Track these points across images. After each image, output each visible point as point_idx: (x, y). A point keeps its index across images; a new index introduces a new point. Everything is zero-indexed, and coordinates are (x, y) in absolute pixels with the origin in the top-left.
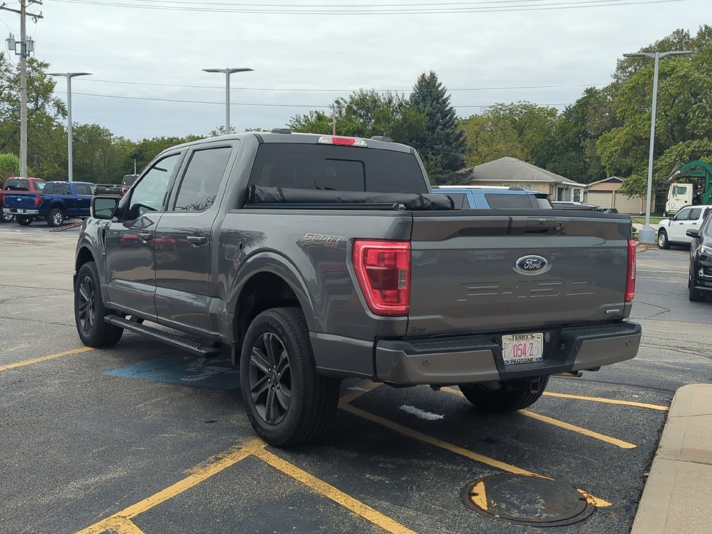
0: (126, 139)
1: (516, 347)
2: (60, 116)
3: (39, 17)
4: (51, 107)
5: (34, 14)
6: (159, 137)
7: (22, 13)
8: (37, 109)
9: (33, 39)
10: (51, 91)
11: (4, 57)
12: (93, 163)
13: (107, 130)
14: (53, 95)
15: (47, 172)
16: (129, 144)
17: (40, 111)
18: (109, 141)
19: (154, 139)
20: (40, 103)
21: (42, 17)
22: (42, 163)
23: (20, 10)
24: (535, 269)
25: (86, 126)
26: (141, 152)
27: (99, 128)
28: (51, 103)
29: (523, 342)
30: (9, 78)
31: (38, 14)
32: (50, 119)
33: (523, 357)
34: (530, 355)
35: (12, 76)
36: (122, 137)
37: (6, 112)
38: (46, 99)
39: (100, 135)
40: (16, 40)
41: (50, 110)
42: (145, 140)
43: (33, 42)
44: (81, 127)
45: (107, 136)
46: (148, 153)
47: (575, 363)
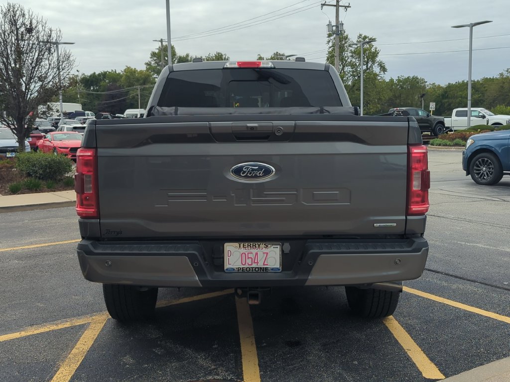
0: (437, 84)
1: (243, 255)
2: (382, 73)
3: (348, 7)
4: (376, 67)
5: (345, 5)
6: (461, 81)
7: (337, 6)
8: (367, 69)
9: (343, 22)
10: (376, 56)
11: (348, 37)
12: (413, 102)
13: (423, 79)
14: (378, 59)
15: (371, 111)
16: (439, 87)
17: (370, 70)
18: (424, 87)
19: (456, 83)
20: (369, 65)
21: (350, 7)
22: (370, 105)
23: (335, 4)
24: (256, 177)
25: (408, 78)
26: (446, 92)
27: (418, 78)
28: (376, 65)
29: (254, 251)
30: (351, 51)
31: (347, 5)
32: (376, 75)
33: (254, 265)
34: (264, 264)
35: (353, 49)
36: (434, 84)
37: (348, 73)
38: (374, 62)
39: (418, 83)
40: (333, 25)
41: (376, 69)
42: (449, 84)
43: (343, 24)
44: (405, 79)
45: (423, 83)
46: (451, 92)
47: (309, 277)
